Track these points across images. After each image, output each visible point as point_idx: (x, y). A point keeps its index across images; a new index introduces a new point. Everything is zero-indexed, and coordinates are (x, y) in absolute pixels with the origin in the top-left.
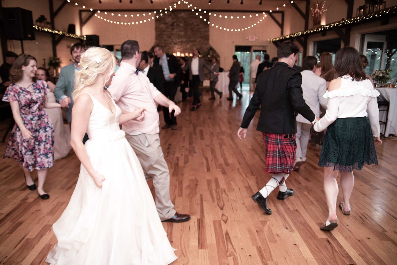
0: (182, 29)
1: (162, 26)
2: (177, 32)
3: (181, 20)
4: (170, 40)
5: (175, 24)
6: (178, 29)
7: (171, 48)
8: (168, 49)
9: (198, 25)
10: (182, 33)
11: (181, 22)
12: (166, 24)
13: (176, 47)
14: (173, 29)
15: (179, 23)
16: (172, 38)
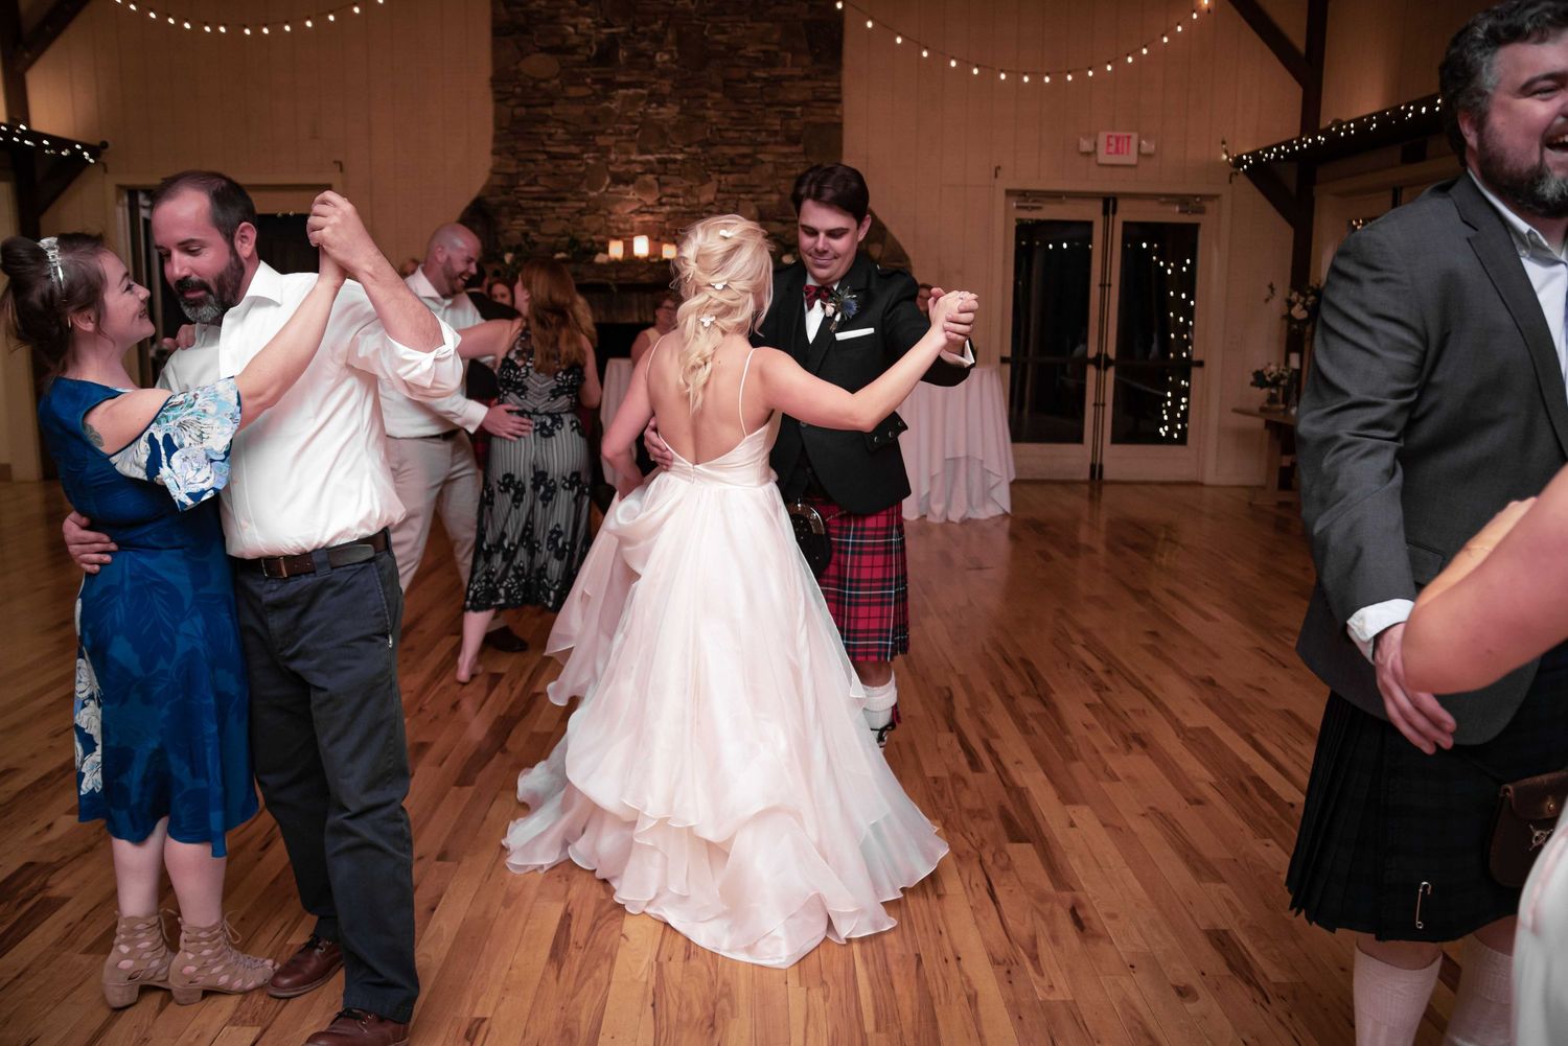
0: (666, 86)
1: (539, 65)
2: (633, 101)
3: (657, 27)
4: (589, 158)
5: (623, 54)
6: (641, 85)
7: (594, 210)
8: (581, 212)
9: (769, 60)
10: (669, 112)
11: (658, 40)
12: (560, 50)
13: (629, 201)
14: (610, 85)
15: (644, 44)
16: (601, 141)
